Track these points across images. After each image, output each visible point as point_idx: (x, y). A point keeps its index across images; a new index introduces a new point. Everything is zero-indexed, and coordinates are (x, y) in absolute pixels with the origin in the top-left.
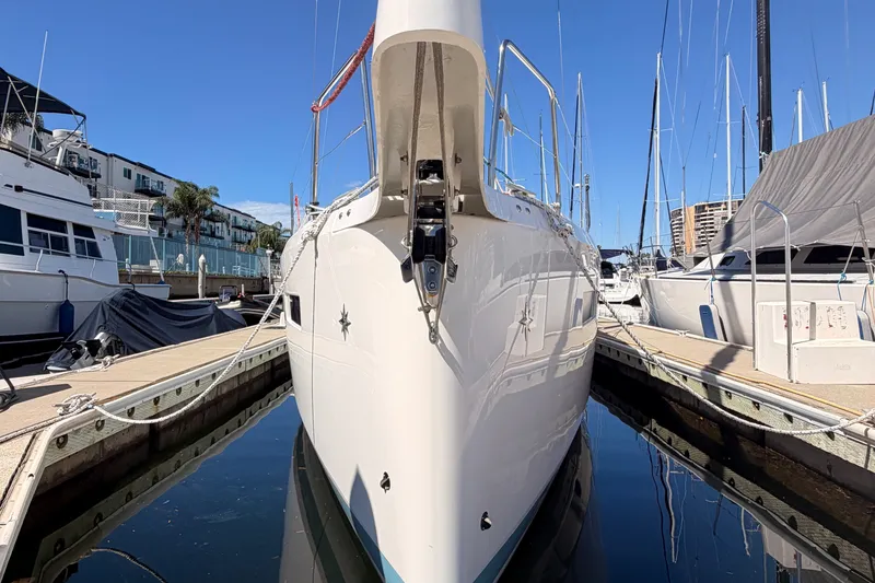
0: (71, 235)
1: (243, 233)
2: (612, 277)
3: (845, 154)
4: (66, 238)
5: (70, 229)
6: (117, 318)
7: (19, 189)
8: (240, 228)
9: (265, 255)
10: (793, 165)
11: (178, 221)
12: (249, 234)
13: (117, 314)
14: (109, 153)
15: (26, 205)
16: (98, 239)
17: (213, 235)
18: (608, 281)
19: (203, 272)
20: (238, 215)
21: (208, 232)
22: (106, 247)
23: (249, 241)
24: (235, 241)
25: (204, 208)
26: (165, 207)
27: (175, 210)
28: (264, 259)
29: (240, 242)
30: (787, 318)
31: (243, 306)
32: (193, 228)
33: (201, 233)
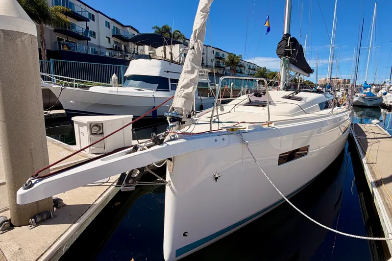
1: (252, 71)
7: (168, 72)
8: (251, 69)
11: (228, 68)
12: (254, 71)
14: (207, 45)
15: (170, 76)
17: (241, 72)
19: (232, 89)
20: (250, 64)
21: (239, 71)
23: (254, 74)
24: (249, 74)
25: (238, 62)
26: (224, 63)
27: (228, 64)
29: (251, 75)
32: (233, 70)
33: (236, 72)
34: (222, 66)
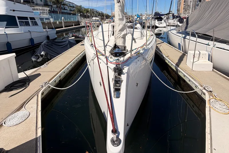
0: (29, 20)
1: (72, 8)
2: (162, 21)
3: (217, 7)
4: (28, 21)
5: (29, 19)
6: (46, 48)
7: (14, 11)
8: (71, 7)
9: (78, 15)
10: (205, 6)
11: (55, 6)
12: (74, 8)
13: (46, 47)
15: (16, 14)
16: (36, 20)
17: (65, 9)
18: (161, 22)
19: (64, 21)
20: (70, 3)
21: (63, 8)
22: (39, 22)
23: (74, 10)
24: (70, 10)
25: (62, 2)
26: (51, 2)
27: (54, 3)
28: (78, 16)
29: (72, 11)
30: (194, 56)
31: (75, 38)
32: (59, 7)
33: (62, 9)
34: (49, 4)
